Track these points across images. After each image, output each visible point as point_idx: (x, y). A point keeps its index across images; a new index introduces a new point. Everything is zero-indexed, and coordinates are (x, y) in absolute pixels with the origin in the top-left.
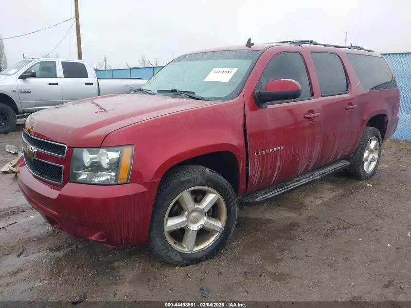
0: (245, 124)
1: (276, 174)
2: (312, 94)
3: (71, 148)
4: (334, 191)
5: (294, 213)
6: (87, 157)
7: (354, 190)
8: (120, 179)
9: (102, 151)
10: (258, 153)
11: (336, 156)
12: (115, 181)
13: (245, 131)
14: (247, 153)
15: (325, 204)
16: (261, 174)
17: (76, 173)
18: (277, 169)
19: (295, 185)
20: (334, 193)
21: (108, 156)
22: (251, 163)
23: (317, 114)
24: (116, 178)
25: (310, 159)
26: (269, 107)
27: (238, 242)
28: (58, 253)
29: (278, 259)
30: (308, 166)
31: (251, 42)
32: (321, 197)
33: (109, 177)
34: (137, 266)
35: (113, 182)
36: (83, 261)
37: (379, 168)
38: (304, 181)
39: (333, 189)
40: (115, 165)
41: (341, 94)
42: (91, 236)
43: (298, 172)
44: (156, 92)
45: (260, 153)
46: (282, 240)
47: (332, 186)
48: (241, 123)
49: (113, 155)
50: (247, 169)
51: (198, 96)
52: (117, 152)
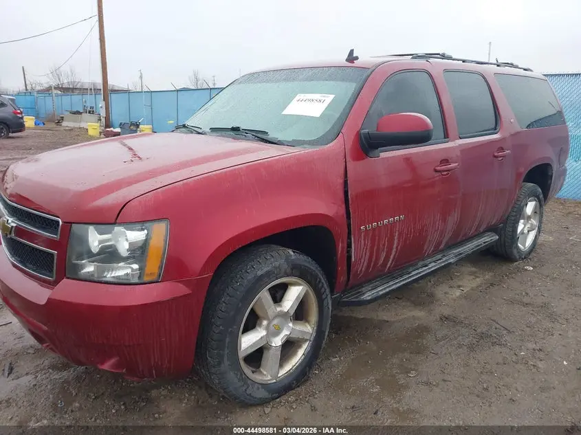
0: (346, 183)
1: (392, 257)
2: (446, 136)
3: (68, 224)
4: (478, 277)
5: (421, 310)
6: (95, 239)
7: (506, 276)
8: (147, 275)
9: (117, 229)
10: (366, 227)
11: (479, 226)
12: (140, 277)
13: (346, 193)
14: (349, 226)
15: (466, 297)
16: (371, 257)
17: (77, 264)
18: (394, 250)
19: (420, 273)
20: (478, 279)
21: (127, 238)
22: (354, 242)
23: (453, 165)
24: (140, 273)
25: (442, 233)
26: (383, 155)
27: (340, 357)
28: (65, 373)
29: (402, 385)
30: (439, 244)
31: (354, 55)
32: (459, 287)
33: (129, 271)
34: (187, 395)
35: (136, 280)
36: (104, 388)
37: (539, 241)
38: (433, 266)
39: (475, 272)
40: (139, 252)
41: (486, 135)
42: (102, 364)
43: (425, 253)
44: (208, 130)
45: (369, 227)
46: (406, 354)
47: (474, 269)
48: (341, 181)
49: (137, 236)
50: (349, 252)
51: (272, 138)
52: (143, 230)
